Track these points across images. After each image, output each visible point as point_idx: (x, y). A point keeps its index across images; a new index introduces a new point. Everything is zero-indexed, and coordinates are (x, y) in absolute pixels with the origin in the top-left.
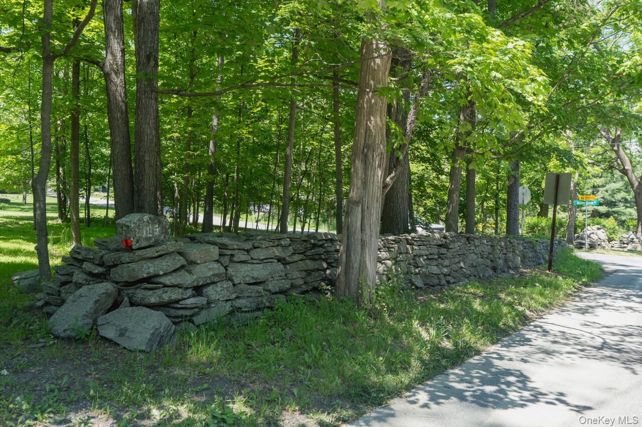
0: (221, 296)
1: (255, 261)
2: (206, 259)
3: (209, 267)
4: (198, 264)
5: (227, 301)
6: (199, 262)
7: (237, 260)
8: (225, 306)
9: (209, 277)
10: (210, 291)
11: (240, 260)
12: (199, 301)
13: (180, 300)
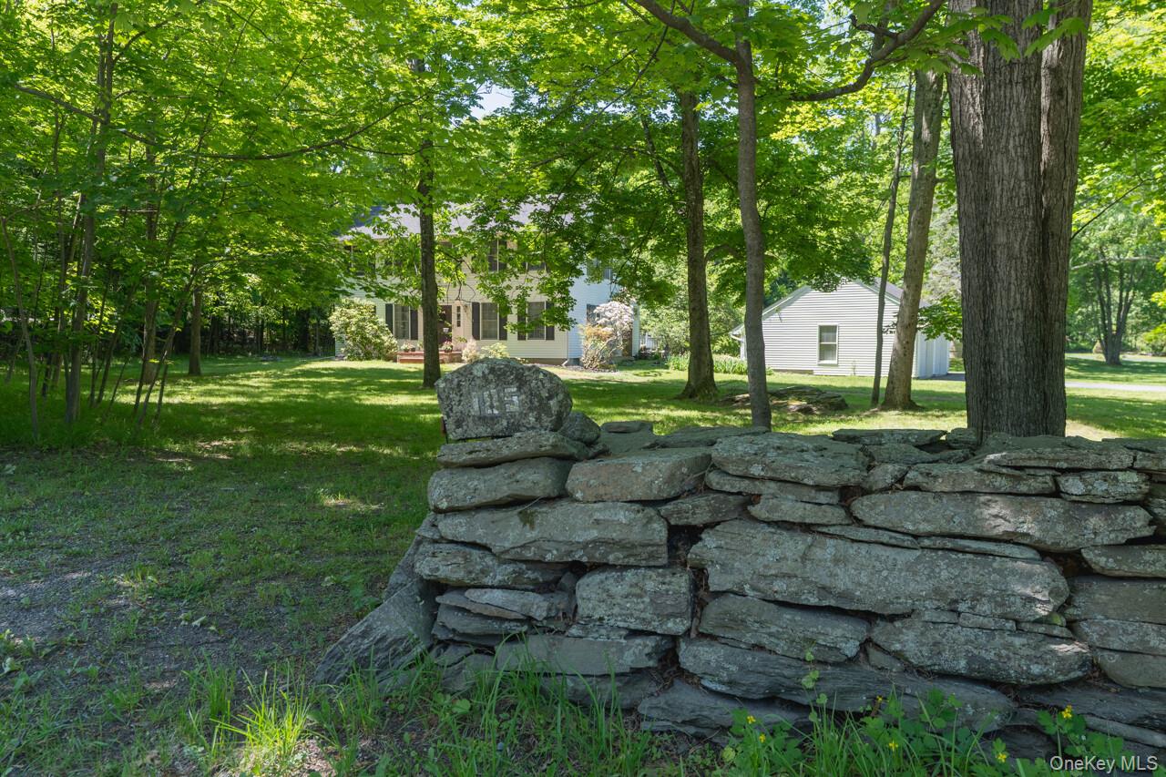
0: (616, 610)
1: (862, 534)
2: (602, 491)
3: (597, 516)
4: (577, 501)
5: (634, 633)
6: (579, 495)
7: (764, 515)
8: (621, 650)
9: (585, 546)
10: (588, 589)
11: (776, 517)
12: (514, 602)
13: (468, 587)
